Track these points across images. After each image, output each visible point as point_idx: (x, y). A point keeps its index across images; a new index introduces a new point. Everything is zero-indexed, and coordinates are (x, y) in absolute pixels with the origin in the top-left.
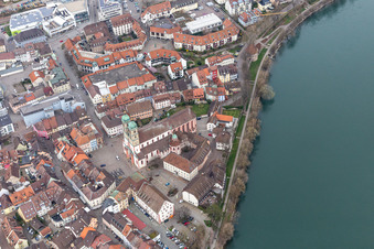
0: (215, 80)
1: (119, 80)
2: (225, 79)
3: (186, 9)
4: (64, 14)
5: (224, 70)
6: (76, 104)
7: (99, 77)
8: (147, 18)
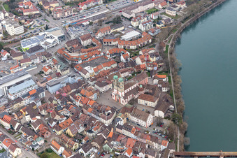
0: (148, 61)
1: (97, 65)
2: (153, 59)
3: (118, 30)
4: (51, 37)
5: (152, 55)
6: (78, 79)
7: (85, 64)
8: (99, 35)
